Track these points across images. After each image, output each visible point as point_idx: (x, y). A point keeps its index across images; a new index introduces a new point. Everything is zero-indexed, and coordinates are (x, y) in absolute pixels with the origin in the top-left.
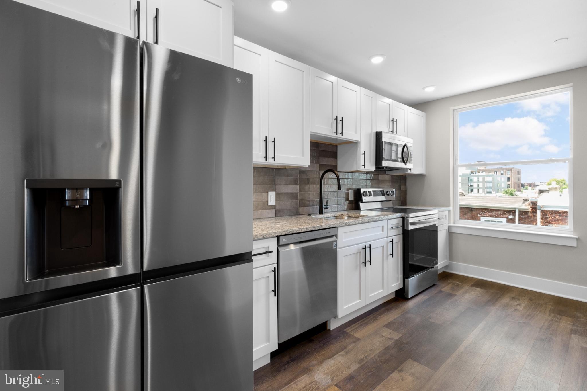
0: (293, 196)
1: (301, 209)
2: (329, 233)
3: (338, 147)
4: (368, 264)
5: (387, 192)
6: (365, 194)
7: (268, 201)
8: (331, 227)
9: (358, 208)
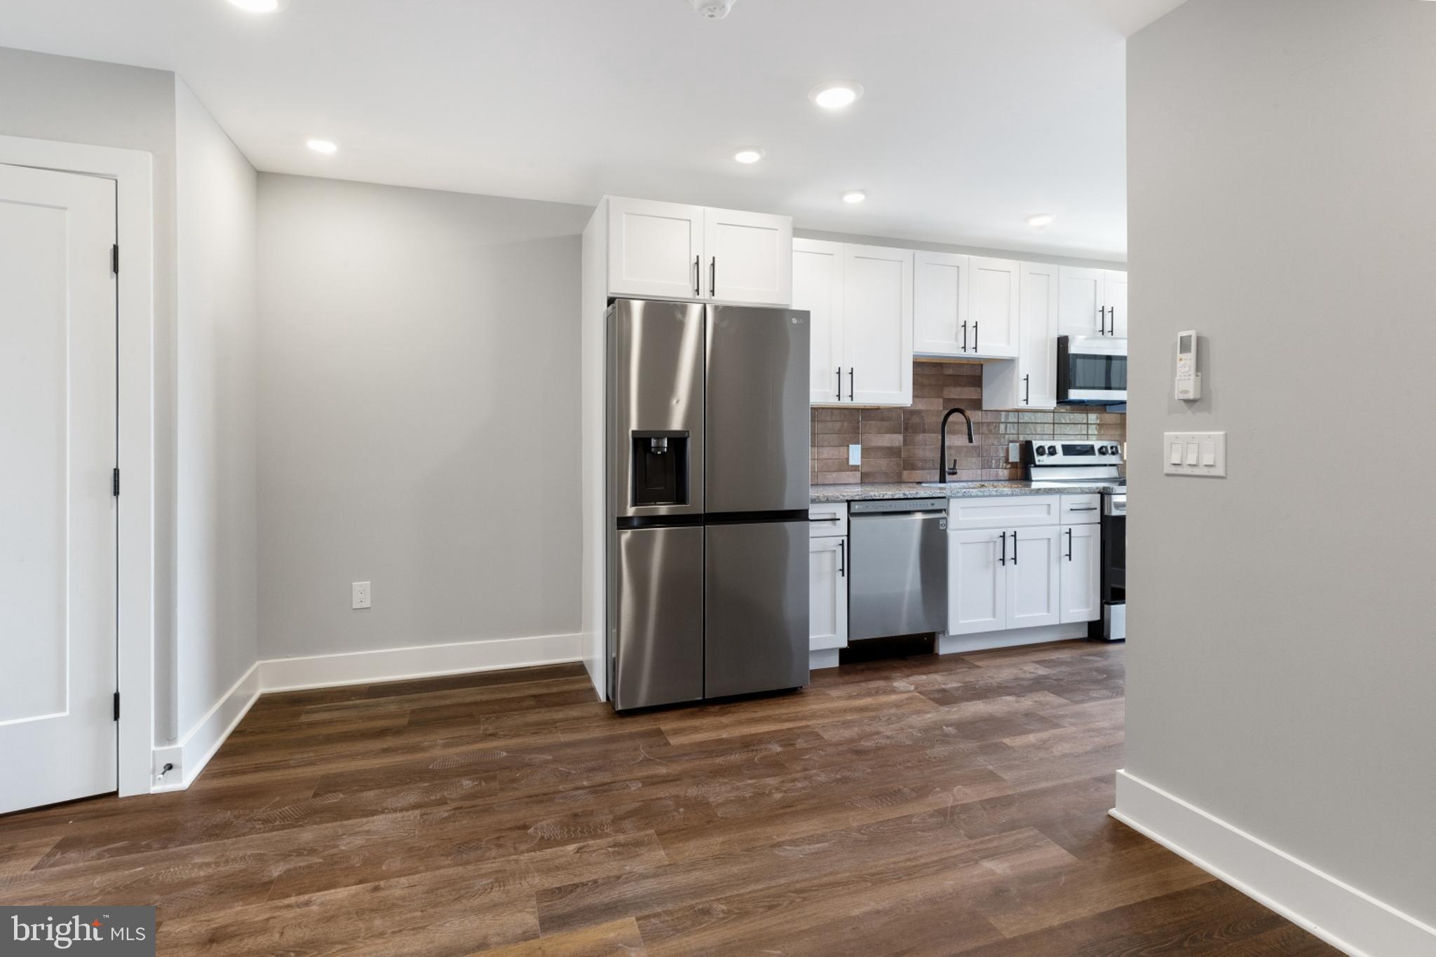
0: (892, 452)
1: (905, 474)
2: (933, 504)
3: (984, 367)
4: (1010, 563)
5: (1102, 448)
6: (1041, 451)
7: (848, 459)
8: (934, 496)
9: (1026, 478)
